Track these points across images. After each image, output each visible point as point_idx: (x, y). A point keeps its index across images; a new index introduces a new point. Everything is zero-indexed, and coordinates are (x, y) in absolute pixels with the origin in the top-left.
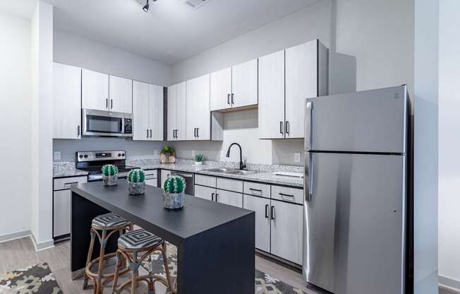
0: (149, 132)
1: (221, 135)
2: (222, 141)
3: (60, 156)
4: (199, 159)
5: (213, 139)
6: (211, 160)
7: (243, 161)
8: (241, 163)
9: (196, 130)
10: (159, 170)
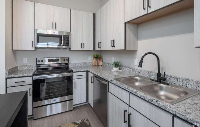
0: (83, 45)
1: (136, 45)
2: (136, 51)
3: (27, 61)
4: (117, 65)
5: (127, 49)
6: (126, 67)
7: (162, 72)
8: (159, 74)
9: (113, 41)
10: (87, 72)
